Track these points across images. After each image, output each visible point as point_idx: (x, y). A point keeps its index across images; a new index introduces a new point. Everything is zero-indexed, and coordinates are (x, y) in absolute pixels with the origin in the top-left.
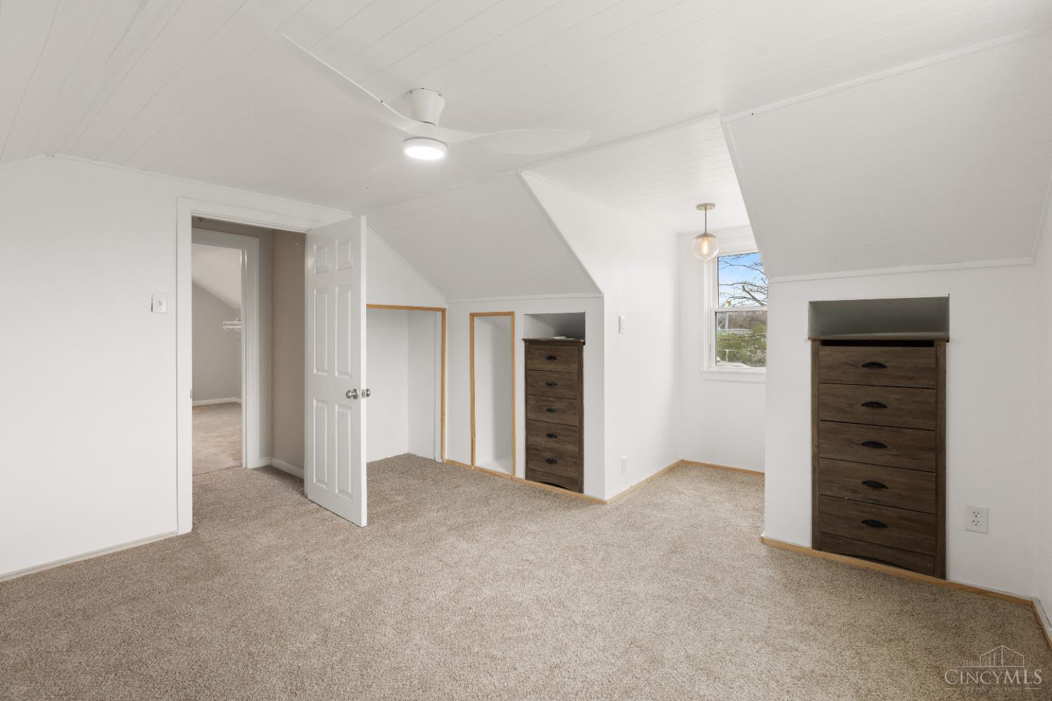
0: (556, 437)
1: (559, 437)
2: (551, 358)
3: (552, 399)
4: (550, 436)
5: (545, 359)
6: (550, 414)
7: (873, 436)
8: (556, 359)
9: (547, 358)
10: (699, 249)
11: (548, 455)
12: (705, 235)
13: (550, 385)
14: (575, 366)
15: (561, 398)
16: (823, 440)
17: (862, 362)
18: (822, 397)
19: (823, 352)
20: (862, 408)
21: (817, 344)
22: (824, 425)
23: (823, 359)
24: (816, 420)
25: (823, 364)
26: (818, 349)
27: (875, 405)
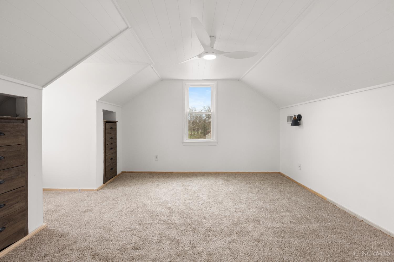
7: (112, 147)
8: (4, 134)
15: (9, 169)
16: (106, 151)
17: (110, 127)
18: (106, 138)
19: (106, 125)
20: (110, 140)
21: (105, 122)
22: (107, 146)
23: (106, 127)
24: (105, 145)
25: (106, 128)
26: (106, 124)
27: (112, 138)
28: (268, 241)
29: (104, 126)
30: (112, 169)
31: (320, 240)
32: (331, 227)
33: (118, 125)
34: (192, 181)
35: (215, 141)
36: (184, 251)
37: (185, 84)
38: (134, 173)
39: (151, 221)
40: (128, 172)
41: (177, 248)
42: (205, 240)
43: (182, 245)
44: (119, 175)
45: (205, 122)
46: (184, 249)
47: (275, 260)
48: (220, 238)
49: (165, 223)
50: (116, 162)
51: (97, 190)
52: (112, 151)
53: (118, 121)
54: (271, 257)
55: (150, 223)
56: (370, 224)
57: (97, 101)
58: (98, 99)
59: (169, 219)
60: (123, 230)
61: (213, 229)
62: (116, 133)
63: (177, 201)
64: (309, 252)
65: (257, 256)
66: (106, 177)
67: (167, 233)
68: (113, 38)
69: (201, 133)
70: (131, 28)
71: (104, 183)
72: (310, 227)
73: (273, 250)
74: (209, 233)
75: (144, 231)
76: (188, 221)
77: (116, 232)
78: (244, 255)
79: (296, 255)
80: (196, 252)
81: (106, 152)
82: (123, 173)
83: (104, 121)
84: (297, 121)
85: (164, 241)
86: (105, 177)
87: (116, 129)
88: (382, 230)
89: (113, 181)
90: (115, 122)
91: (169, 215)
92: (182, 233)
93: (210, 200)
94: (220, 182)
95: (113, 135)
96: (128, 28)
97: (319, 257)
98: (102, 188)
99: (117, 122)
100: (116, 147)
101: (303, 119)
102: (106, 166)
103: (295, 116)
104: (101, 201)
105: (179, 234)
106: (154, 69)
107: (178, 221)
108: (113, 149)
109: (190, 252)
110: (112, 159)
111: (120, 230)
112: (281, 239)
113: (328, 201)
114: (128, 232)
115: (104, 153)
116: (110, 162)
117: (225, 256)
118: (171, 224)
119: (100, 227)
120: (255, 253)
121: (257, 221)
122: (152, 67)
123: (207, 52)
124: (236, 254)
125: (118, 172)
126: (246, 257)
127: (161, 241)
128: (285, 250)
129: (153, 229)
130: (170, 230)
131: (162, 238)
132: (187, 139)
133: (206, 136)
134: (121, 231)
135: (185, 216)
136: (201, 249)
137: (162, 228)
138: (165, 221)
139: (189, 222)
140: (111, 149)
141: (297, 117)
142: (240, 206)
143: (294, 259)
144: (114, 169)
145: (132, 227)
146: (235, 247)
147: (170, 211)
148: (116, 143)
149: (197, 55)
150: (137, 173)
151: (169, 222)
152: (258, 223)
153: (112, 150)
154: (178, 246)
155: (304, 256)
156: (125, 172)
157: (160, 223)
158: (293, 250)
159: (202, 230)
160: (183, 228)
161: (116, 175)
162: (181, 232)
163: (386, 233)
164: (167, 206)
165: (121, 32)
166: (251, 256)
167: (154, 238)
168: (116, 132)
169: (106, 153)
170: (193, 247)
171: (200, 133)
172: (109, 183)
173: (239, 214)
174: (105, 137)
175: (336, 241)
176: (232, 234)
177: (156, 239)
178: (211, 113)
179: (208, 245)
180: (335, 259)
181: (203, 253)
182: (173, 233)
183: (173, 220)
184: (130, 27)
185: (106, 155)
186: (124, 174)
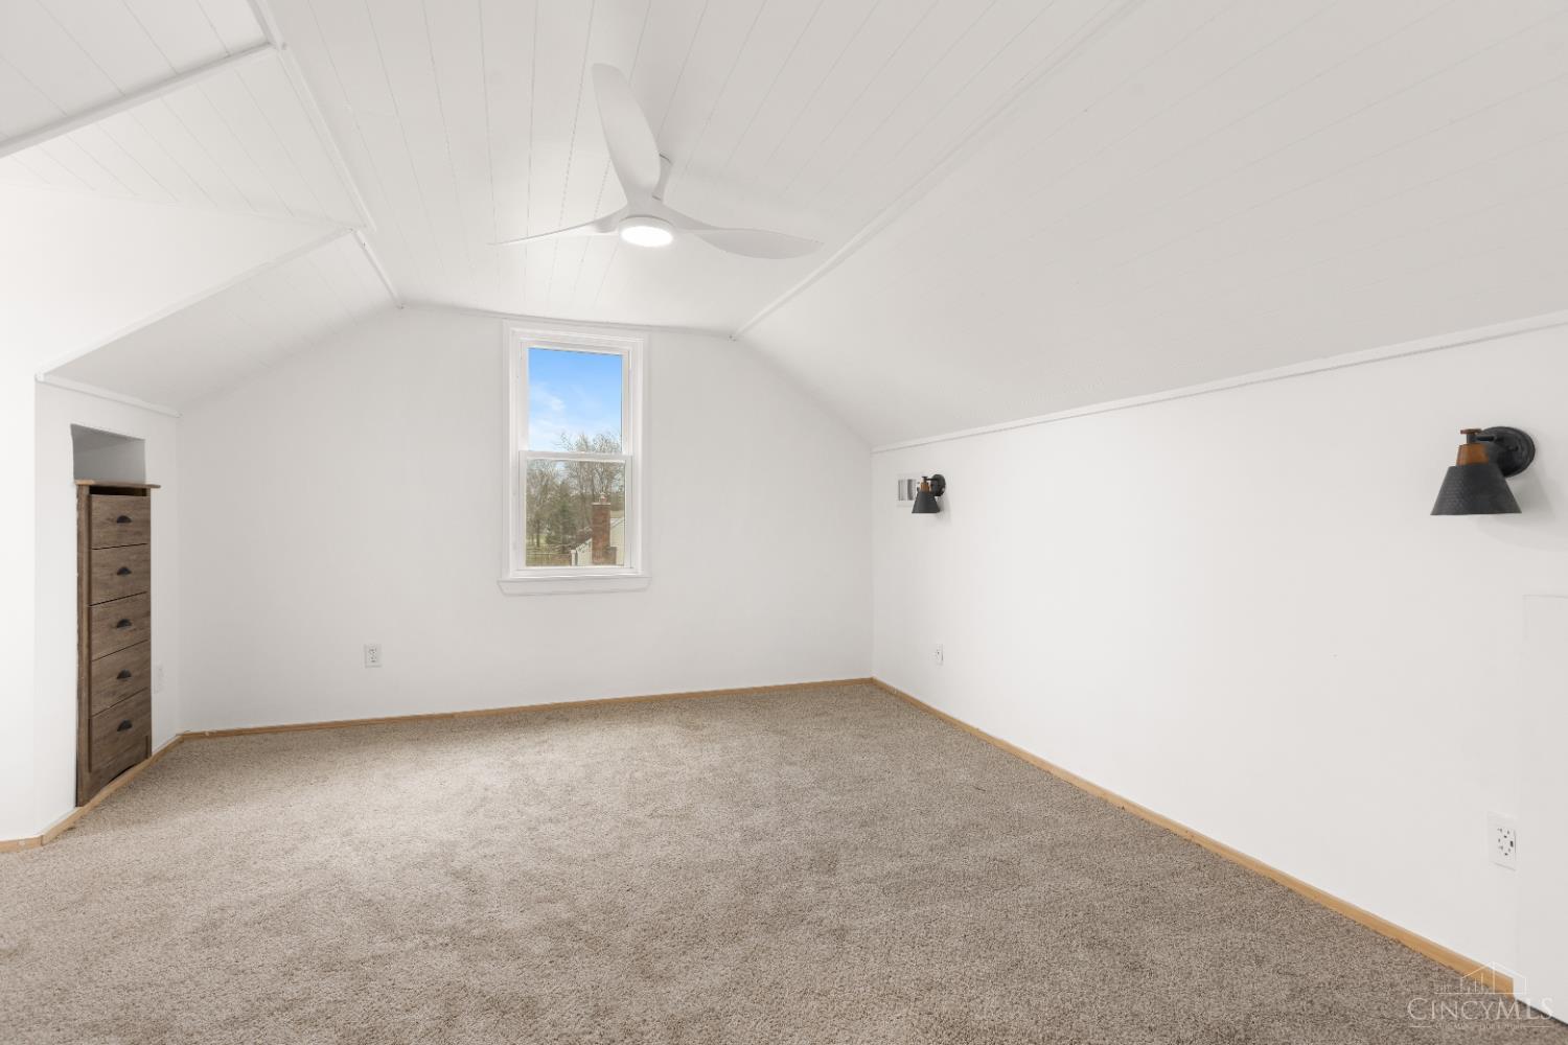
7: (122, 613)
16: (94, 636)
17: (117, 516)
18: (94, 570)
19: (94, 505)
20: (117, 579)
21: (86, 491)
22: (96, 611)
23: (94, 514)
24: (85, 606)
25: (95, 522)
26: (89, 499)
27: (123, 571)
28: (872, 926)
29: (79, 508)
30: (124, 726)
31: (1025, 891)
32: (1047, 843)
33: (160, 508)
34: (550, 741)
35: (640, 573)
36: (565, 1038)
37: (514, 332)
38: (253, 738)
39: (381, 945)
40: (214, 735)
41: (530, 1036)
42: (647, 975)
43: (551, 1016)
44: (165, 751)
45: (567, 495)
46: (565, 1030)
47: (905, 988)
48: (705, 955)
49: (457, 937)
50: (147, 690)
51: (41, 841)
52: (124, 636)
53: (158, 487)
54: (891, 980)
55: (379, 952)
56: (1142, 815)
57: (42, 379)
58: (46, 371)
59: (470, 921)
60: (238, 1012)
61: (669, 924)
62: (146, 543)
63: (496, 835)
64: (1000, 936)
65: (847, 989)
66: (90, 771)
67: (474, 983)
68: (178, 76)
69: (548, 541)
70: (284, 46)
71: (78, 803)
72: (991, 852)
73: (894, 958)
74: (657, 944)
75: (356, 997)
76: (561, 911)
77: (200, 1033)
78: (801, 998)
79: (965, 957)
80: (616, 1033)
81: (95, 642)
82: (185, 738)
83: (80, 482)
84: (930, 496)
85: (465, 1020)
86: (85, 769)
87: (147, 523)
88: (1174, 830)
89: (130, 787)
90: (142, 492)
91: (471, 903)
92: (542, 968)
93: (639, 814)
94: (665, 734)
95: (134, 557)
96: (266, 44)
97: (1032, 946)
98: (71, 829)
99: (153, 492)
100: (148, 614)
101: (949, 490)
102: (95, 710)
103: (925, 479)
104: (74, 897)
105: (527, 972)
106: (371, 252)
107: (513, 921)
108: (132, 628)
109: (590, 1037)
110: (123, 675)
111: (224, 1015)
112: (912, 913)
113: (1027, 759)
114: (272, 1018)
115: (80, 646)
116: (114, 693)
117: (734, 1017)
118: (483, 938)
119: (95, 1026)
120: (838, 979)
121: (827, 863)
122: (364, 240)
123: (635, 216)
124: (773, 1001)
125: (161, 737)
126: (811, 1004)
127: (450, 1021)
128: (930, 948)
129: (401, 977)
130: (485, 965)
131: (453, 1008)
132: (518, 569)
133: (573, 551)
134: (233, 1022)
135: (543, 892)
136: (637, 1015)
137: (446, 963)
138: (454, 929)
139: (565, 916)
140: (123, 623)
141: (929, 482)
142: (758, 819)
143: (963, 971)
144: (136, 725)
145: (291, 991)
146: (764, 975)
147: (472, 885)
148: (147, 593)
149: (593, 222)
150: (269, 736)
151: (476, 932)
152: (831, 871)
153: (128, 629)
154: (534, 1026)
155: (988, 952)
156: (201, 736)
157: (431, 944)
158: (955, 942)
159: (628, 935)
160: (540, 946)
161: (147, 752)
162: (537, 961)
163: (1183, 834)
164: (453, 864)
165: (228, 56)
166: (828, 992)
167: (417, 1016)
168: (149, 540)
169: (93, 648)
170: (601, 1013)
171: (542, 541)
172: (109, 801)
173: (757, 849)
174: (85, 565)
175: (1068, 886)
176: (746, 927)
177: (424, 1016)
178: (623, 462)
179: (660, 989)
180: (1074, 943)
181: (643, 1028)
182: (500, 976)
183: (492, 920)
184: (278, 38)
185: (94, 658)
186: (195, 743)
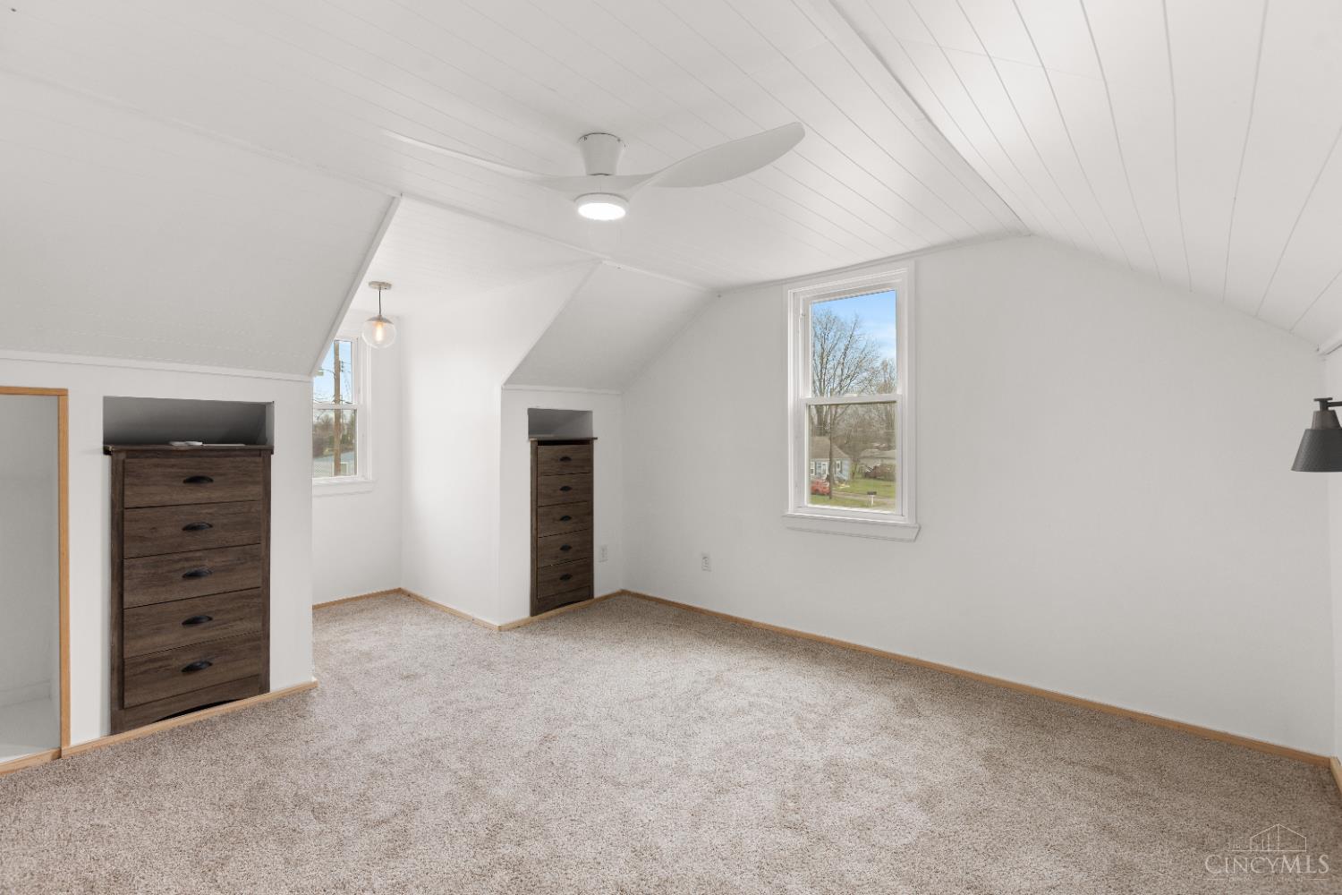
0: (210, 619)
1: (214, 618)
2: (195, 480)
3: (198, 554)
4: (192, 622)
5: (181, 484)
6: (193, 582)
7: (565, 512)
8: (211, 481)
9: (185, 482)
10: (373, 333)
11: (188, 659)
12: (380, 319)
13: (191, 528)
14: (259, 489)
15: (222, 549)
16: (540, 523)
17: (561, 457)
18: (540, 487)
19: (543, 451)
20: (560, 492)
21: (538, 444)
22: (541, 510)
23: (540, 456)
24: (535, 507)
25: (540, 461)
26: (540, 448)
27: (566, 489)
29: (531, 453)
30: (565, 577)
35: (908, 522)
40: (634, 595)
44: (605, 598)
50: (588, 558)
51: (500, 629)
52: (567, 526)
53: (600, 438)
57: (504, 387)
58: (504, 383)
66: (537, 598)
71: (533, 613)
82: (623, 593)
83: (533, 439)
86: (534, 596)
90: (586, 442)
95: (577, 480)
99: (597, 441)
100: (590, 514)
102: (540, 565)
106: (634, 270)
108: (574, 521)
110: (566, 548)
116: (557, 557)
125: (603, 589)
132: (799, 506)
140: (565, 518)
144: (575, 579)
148: (588, 501)
153: (570, 521)
156: (628, 593)
161: (590, 597)
169: (539, 530)
174: (534, 485)
185: (540, 536)
